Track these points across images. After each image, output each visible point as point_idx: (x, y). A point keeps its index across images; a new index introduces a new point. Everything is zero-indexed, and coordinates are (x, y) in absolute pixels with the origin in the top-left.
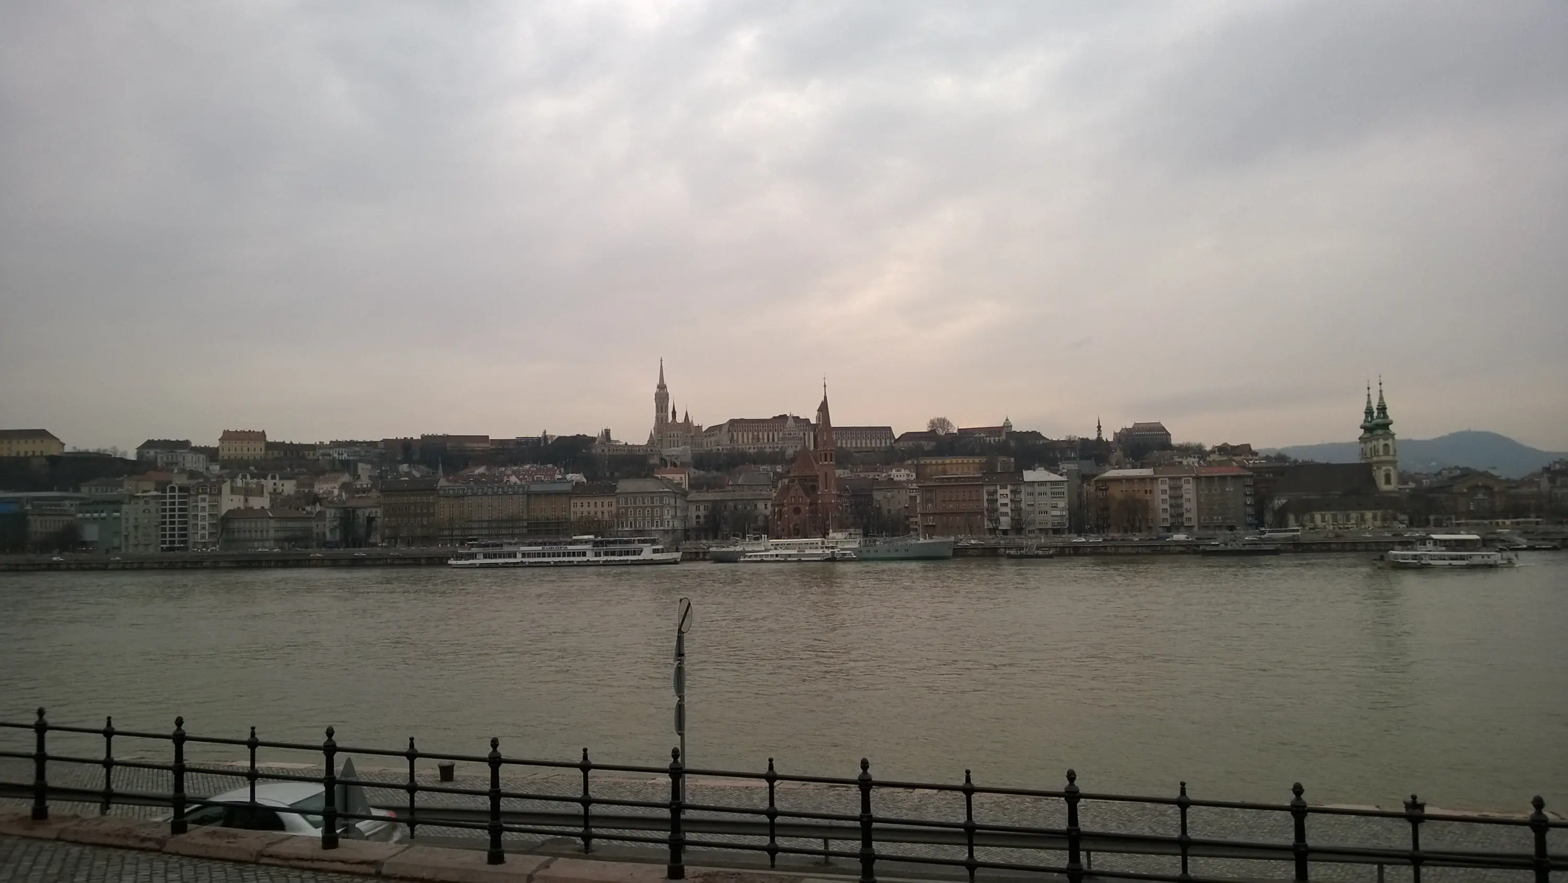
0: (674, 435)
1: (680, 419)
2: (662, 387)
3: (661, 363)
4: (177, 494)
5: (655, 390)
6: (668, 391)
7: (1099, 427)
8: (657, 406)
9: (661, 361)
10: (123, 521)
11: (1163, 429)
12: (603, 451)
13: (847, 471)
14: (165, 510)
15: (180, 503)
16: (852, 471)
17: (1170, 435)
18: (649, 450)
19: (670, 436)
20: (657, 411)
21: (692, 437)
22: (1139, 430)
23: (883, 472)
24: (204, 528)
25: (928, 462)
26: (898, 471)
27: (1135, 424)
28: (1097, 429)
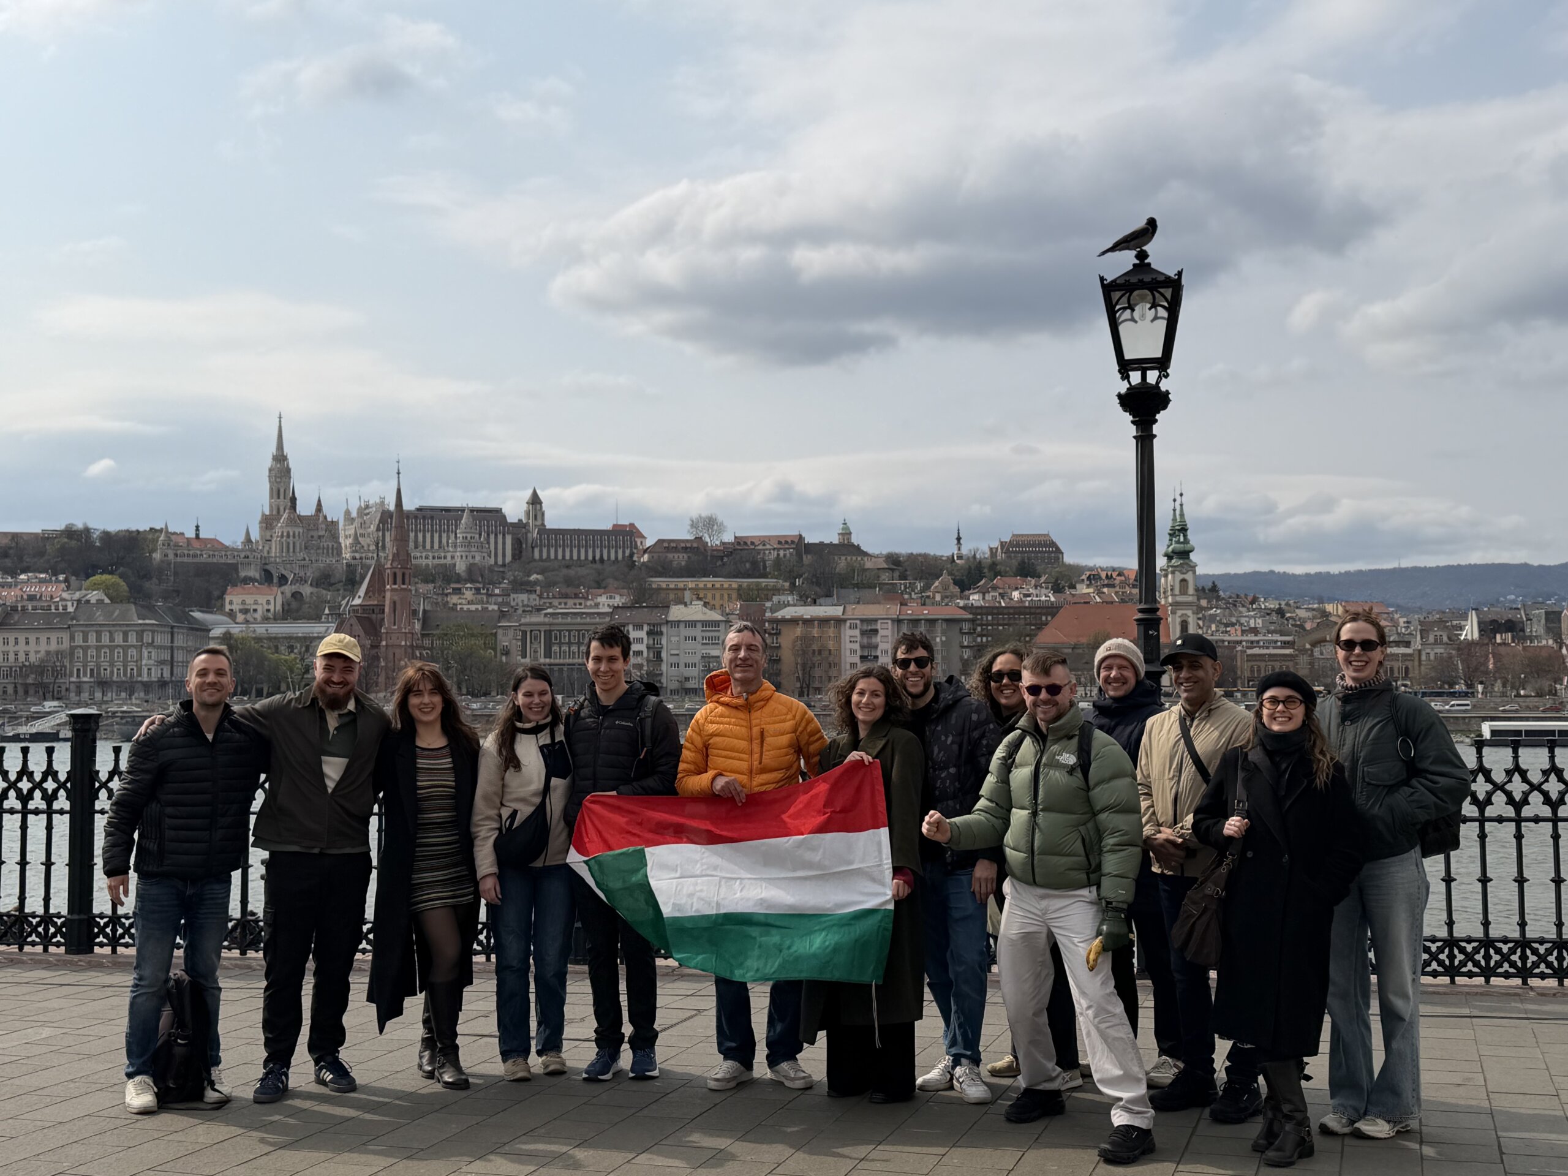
0: (288, 533)
1: (306, 508)
2: (280, 458)
3: (280, 421)
5: (268, 462)
6: (290, 466)
7: (959, 539)
8: (271, 489)
9: (280, 418)
11: (1053, 544)
12: (166, 555)
13: (533, 596)
16: (541, 597)
17: (1062, 553)
18: (242, 555)
19: (282, 536)
20: (271, 497)
21: (320, 537)
22: (1018, 545)
23: (587, 599)
25: (664, 586)
26: (611, 597)
27: (1014, 535)
28: (956, 542)
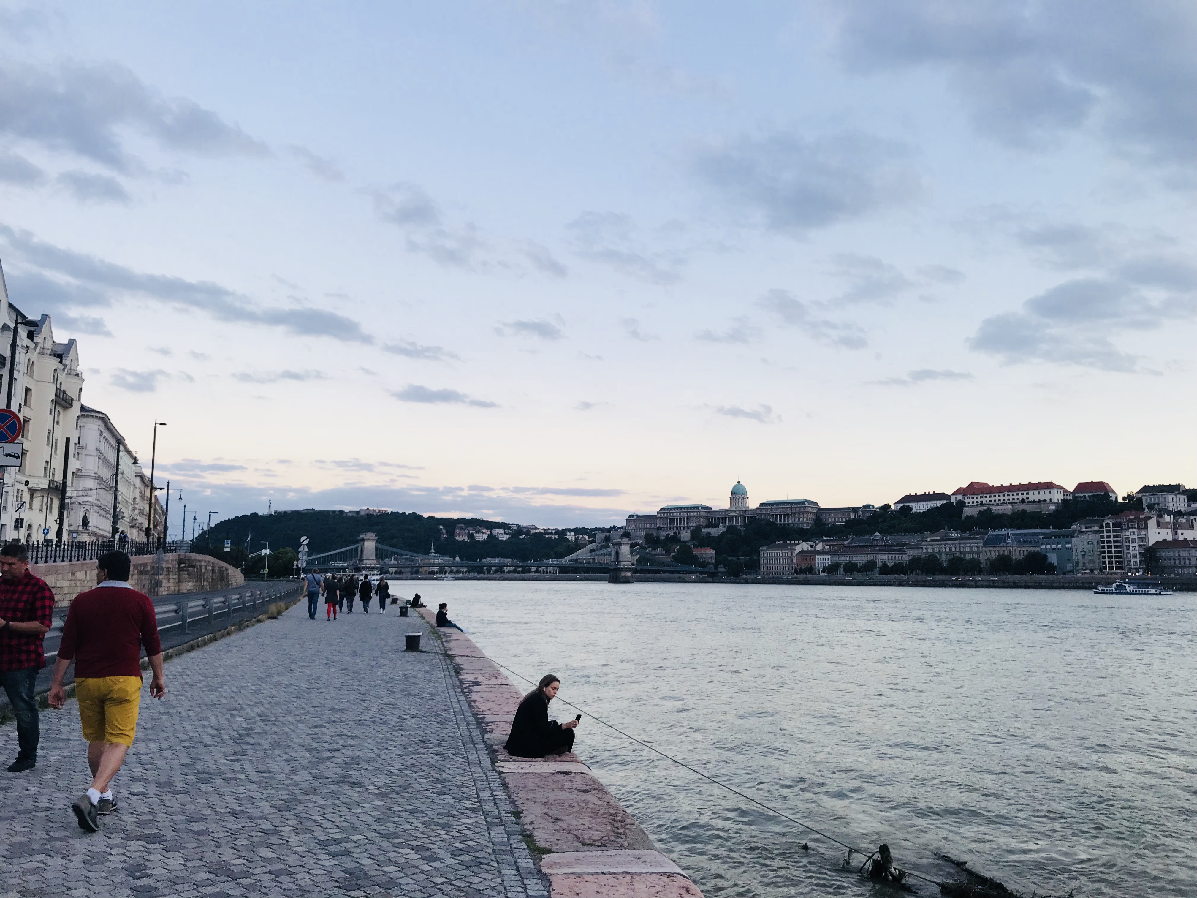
4: (1111, 529)
10: (1074, 551)
14: (1103, 542)
15: (1115, 536)
24: (1135, 557)
